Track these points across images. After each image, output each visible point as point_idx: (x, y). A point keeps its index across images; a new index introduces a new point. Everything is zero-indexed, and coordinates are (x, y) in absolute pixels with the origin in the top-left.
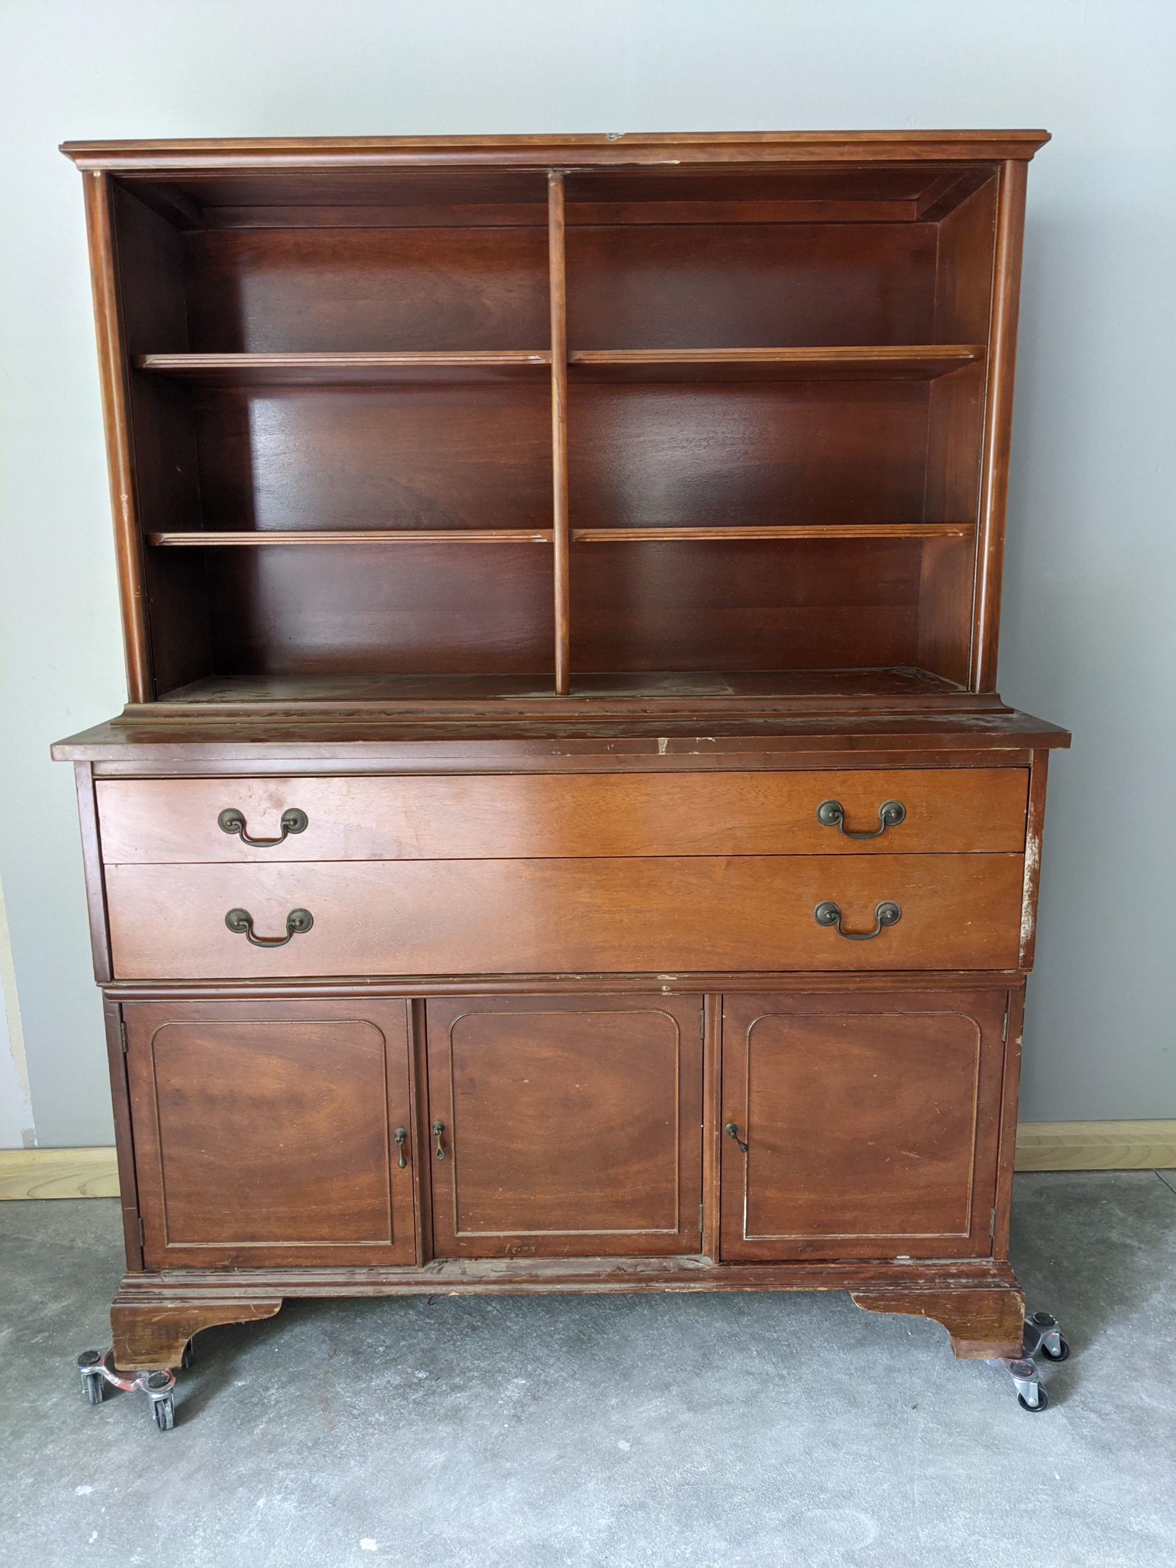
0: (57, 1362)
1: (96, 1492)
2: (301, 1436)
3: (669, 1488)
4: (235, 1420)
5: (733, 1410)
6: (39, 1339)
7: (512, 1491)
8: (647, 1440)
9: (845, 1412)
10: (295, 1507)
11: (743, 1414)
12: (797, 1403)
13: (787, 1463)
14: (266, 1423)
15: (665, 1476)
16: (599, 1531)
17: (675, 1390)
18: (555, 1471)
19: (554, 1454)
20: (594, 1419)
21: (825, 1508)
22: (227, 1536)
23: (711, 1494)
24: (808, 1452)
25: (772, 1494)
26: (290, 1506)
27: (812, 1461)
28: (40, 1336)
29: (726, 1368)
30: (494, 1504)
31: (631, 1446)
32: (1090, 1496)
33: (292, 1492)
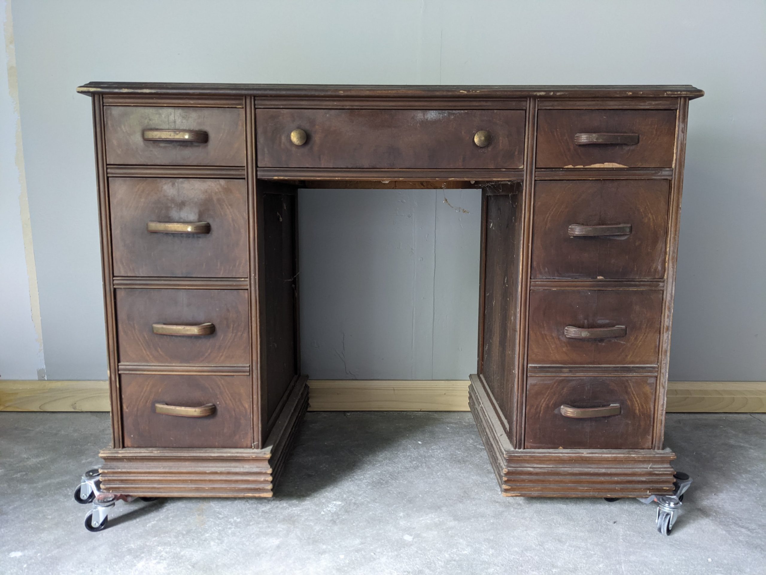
0: (25, 486)
2: (179, 528)
5: (485, 521)
6: (19, 475)
7: (325, 562)
8: (424, 535)
9: (565, 524)
11: (493, 523)
13: (526, 550)
14: (157, 521)
15: (438, 556)
17: (444, 509)
18: (358, 551)
20: (388, 523)
23: (472, 567)
24: (541, 544)
26: (162, 567)
27: (544, 549)
28: (19, 474)
29: (479, 499)
30: (311, 569)
31: (413, 538)
33: (165, 559)
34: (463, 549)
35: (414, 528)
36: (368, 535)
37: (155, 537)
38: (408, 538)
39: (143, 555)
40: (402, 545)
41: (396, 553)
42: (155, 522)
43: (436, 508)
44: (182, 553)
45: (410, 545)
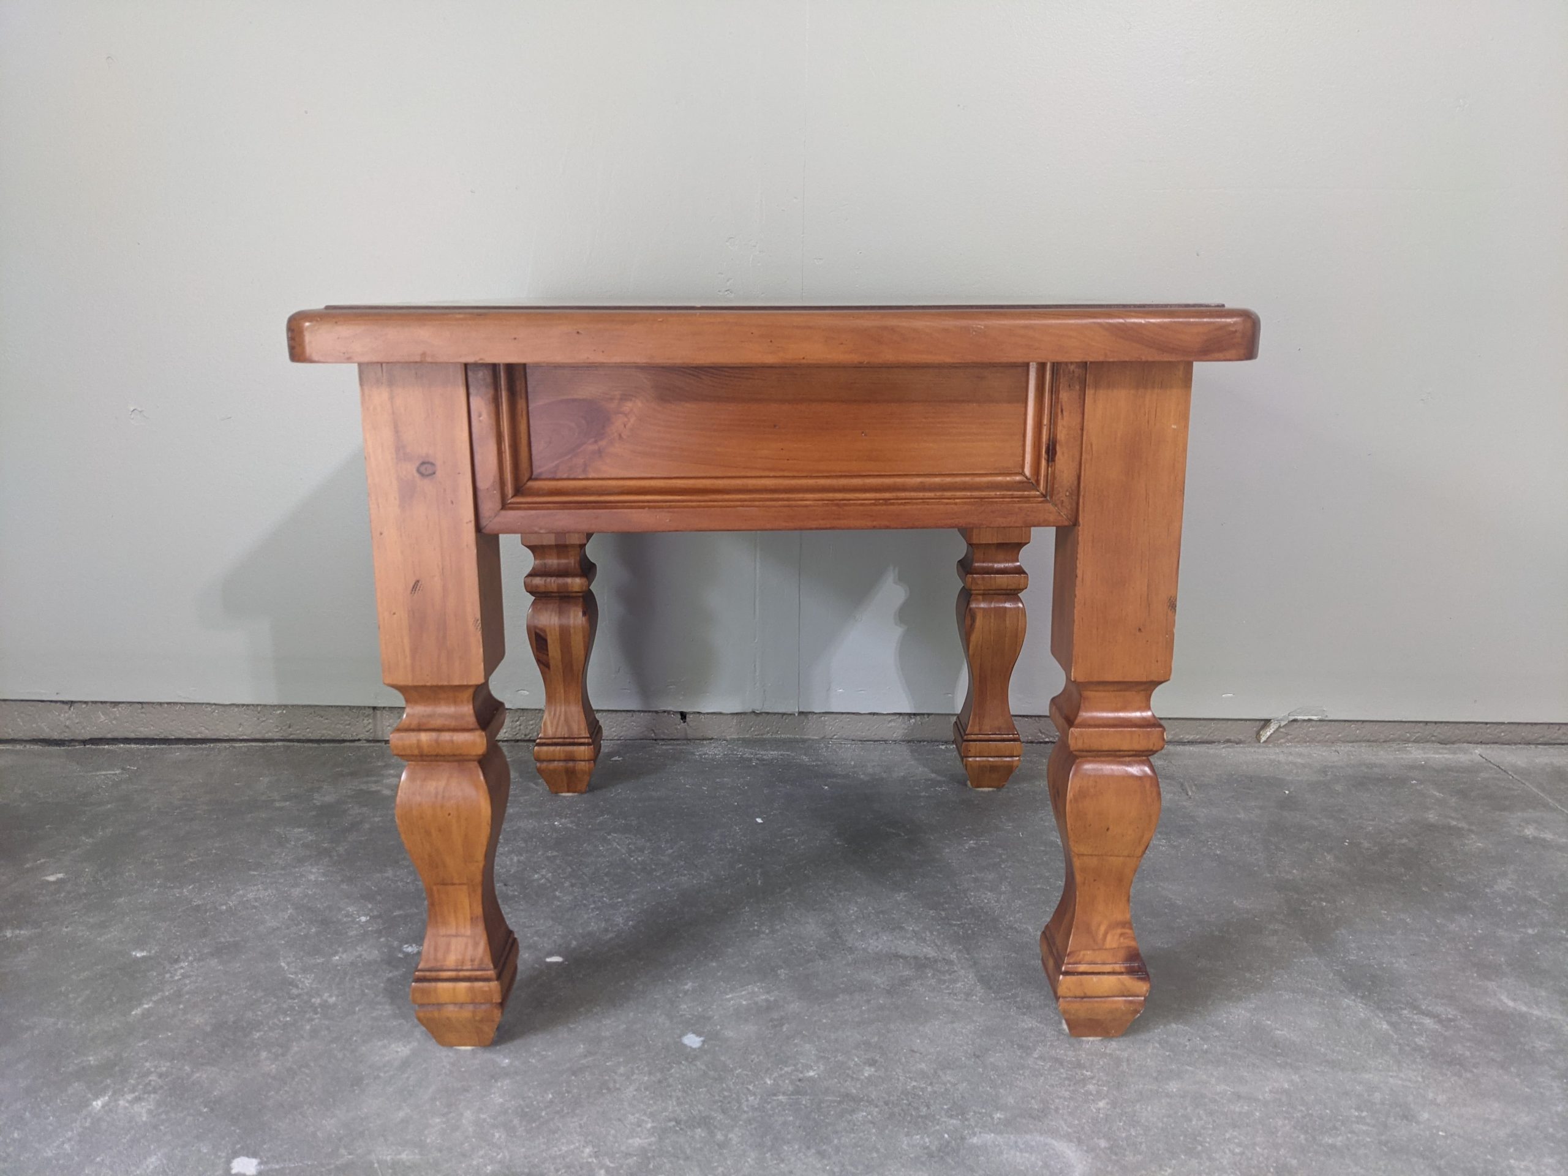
34: (809, 1067)
35: (709, 1018)
36: (608, 1034)
37: (144, 1038)
38: (692, 1041)
39: (108, 1082)
40: (679, 1055)
41: (658, 1076)
43: (765, 971)
44: (194, 1077)
45: (691, 1056)
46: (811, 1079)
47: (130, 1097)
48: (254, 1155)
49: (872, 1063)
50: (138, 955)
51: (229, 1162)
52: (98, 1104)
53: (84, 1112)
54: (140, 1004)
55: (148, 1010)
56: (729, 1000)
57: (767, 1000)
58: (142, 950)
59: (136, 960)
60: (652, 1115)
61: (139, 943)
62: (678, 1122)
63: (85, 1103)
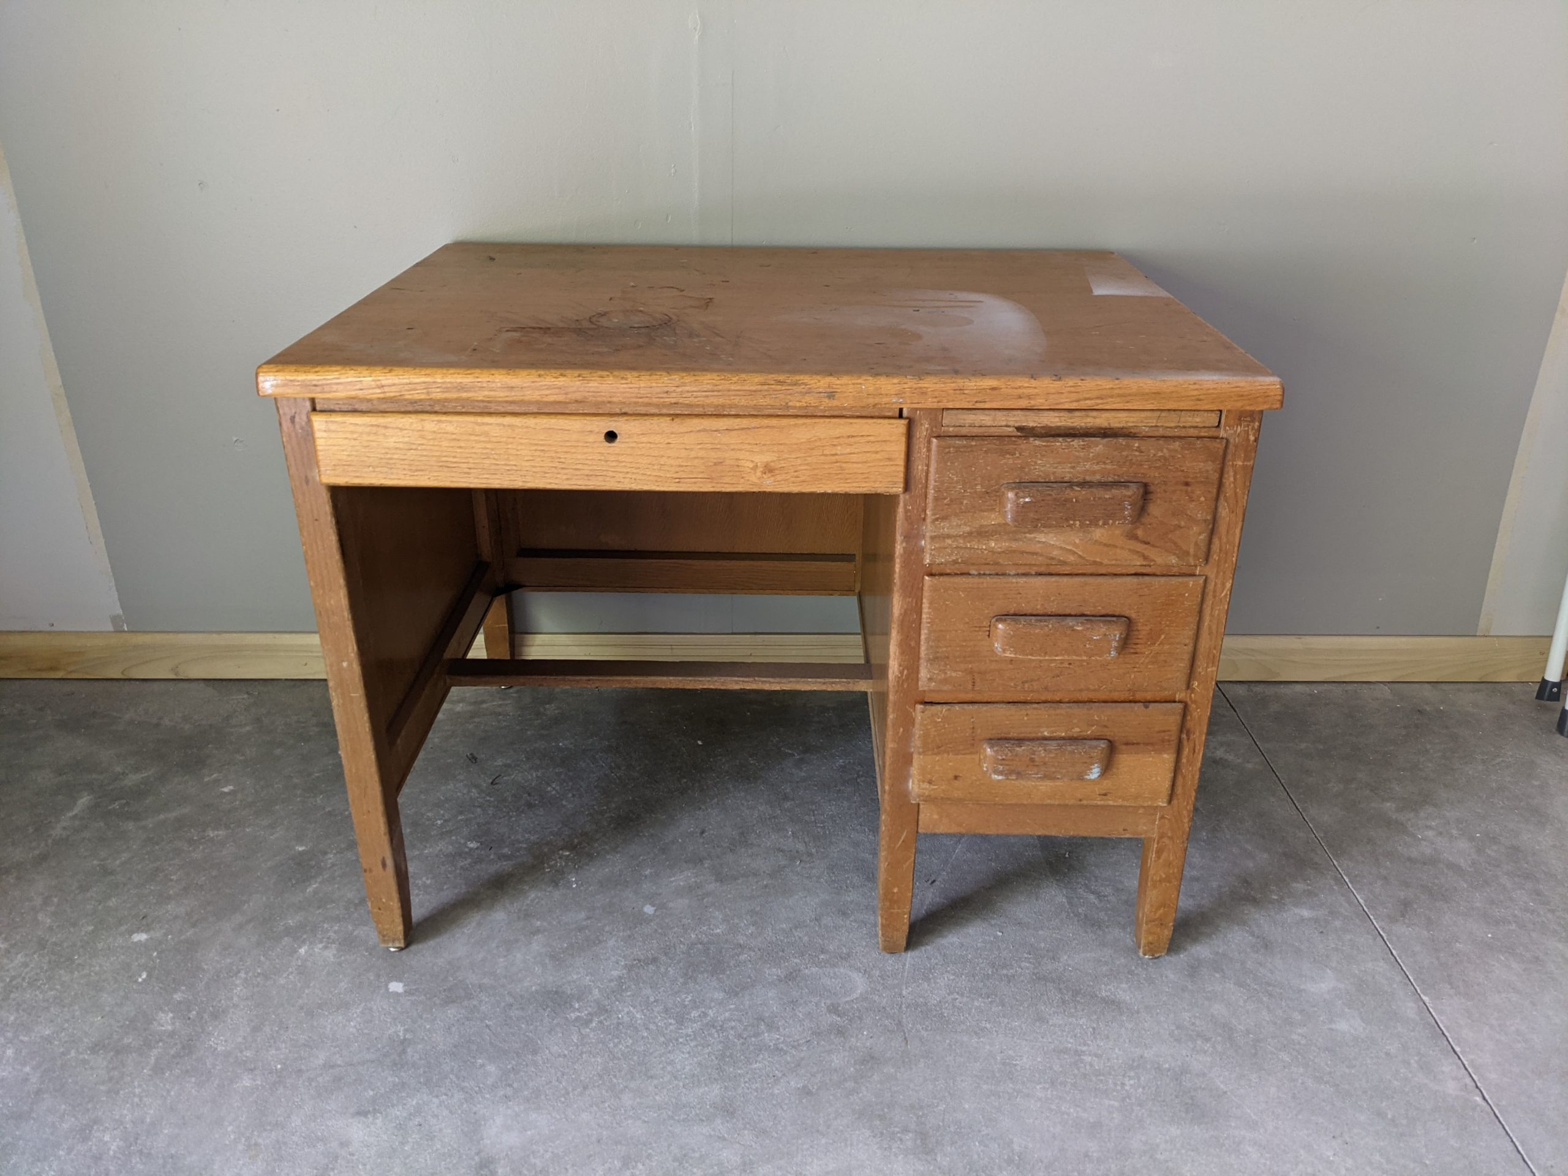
0: (130, 825)
1: (151, 938)
2: (350, 895)
3: (682, 946)
4: (290, 879)
5: (757, 882)
6: (116, 805)
7: (537, 945)
8: (671, 905)
9: (861, 886)
10: (334, 955)
11: (766, 886)
12: (819, 877)
13: (796, 928)
14: (320, 883)
15: (682, 937)
16: (611, 981)
17: (707, 863)
18: (581, 929)
19: (583, 915)
20: (627, 886)
21: (821, 967)
22: (266, 977)
23: (721, 952)
24: (817, 919)
25: (777, 953)
26: (330, 954)
27: (820, 926)
28: (117, 803)
29: (759, 846)
30: (519, 955)
31: (656, 911)
32: (1069, 965)
33: (334, 942)
34: (717, 927)
35: (660, 894)
36: (599, 905)
37: (319, 908)
38: (649, 909)
39: (305, 936)
40: (641, 919)
41: (629, 932)
42: (317, 885)
43: (696, 860)
44: (355, 933)
45: (648, 920)
46: (718, 935)
47: (320, 946)
48: (401, 981)
49: (754, 924)
50: (300, 849)
51: (387, 985)
52: (302, 951)
53: (295, 956)
54: (310, 885)
55: (317, 888)
56: (672, 882)
57: (696, 882)
58: (302, 846)
59: (301, 853)
60: (624, 957)
61: (299, 839)
62: (639, 961)
63: (296, 951)
